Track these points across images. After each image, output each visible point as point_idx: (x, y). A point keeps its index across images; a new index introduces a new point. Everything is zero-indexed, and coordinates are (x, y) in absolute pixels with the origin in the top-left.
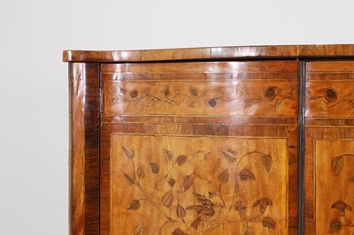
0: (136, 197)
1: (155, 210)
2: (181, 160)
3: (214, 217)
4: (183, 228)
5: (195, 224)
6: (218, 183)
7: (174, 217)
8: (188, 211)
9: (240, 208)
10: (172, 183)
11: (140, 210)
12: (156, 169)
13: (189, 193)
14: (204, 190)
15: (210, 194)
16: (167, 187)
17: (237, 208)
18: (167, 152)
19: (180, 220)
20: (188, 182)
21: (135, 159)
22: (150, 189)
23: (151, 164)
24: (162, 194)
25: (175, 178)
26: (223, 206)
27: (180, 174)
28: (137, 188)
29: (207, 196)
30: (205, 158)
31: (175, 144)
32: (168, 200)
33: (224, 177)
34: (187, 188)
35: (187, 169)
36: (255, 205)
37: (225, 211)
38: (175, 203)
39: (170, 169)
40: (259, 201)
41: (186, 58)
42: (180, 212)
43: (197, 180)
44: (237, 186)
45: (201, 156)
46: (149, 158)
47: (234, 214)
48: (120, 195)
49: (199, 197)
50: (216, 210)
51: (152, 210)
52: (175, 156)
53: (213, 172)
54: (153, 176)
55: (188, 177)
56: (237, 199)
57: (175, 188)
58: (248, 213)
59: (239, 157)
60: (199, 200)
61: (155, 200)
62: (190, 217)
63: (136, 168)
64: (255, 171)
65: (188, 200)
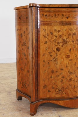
0: (46, 41)
1: (52, 43)
2: (59, 31)
3: (67, 44)
4: (59, 47)
6: (68, 36)
7: (57, 44)
8: (60, 43)
9: (73, 41)
10: (56, 37)
11: (47, 44)
12: (52, 34)
13: (61, 39)
14: (65, 38)
15: (66, 39)
16: (55, 38)
17: (72, 41)
18: (55, 29)
19: (58, 45)
20: (60, 36)
21: (46, 32)
22: (50, 39)
23: (51, 33)
24: (53, 40)
25: (57, 35)
26: (69, 41)
27: (59, 35)
28: (47, 39)
30: (65, 30)
31: (57, 28)
32: (55, 41)
33: (70, 35)
34: (60, 38)
35: (60, 33)
36: (76, 41)
37: (70, 42)
38: (57, 41)
39: (56, 34)
40: (77, 40)
41: (62, 7)
42: (58, 43)
43: (63, 36)
44: (72, 37)
46: (50, 31)
47: (72, 43)
48: (42, 40)
50: (67, 42)
51: (51, 44)
52: (57, 30)
53: (67, 34)
54: (51, 36)
55: (61, 35)
56: (72, 39)
57: (57, 38)
58: (75, 42)
59: (73, 30)
60: (63, 40)
61: (52, 41)
62: (61, 44)
63: (46, 34)
64: (76, 33)
65: (61, 40)
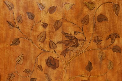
0: (16, 36)
1: (32, 45)
2: (52, 10)
3: (78, 48)
4: (54, 56)
5: (64, 53)
6: (81, 25)
7: (47, 49)
8: (58, 45)
9: (97, 41)
10: (45, 26)
11: (20, 45)
12: (32, 17)
13: (59, 33)
14: (71, 31)
15: (75, 32)
16: (41, 29)
17: (95, 41)
18: (41, 4)
19: (52, 51)
20: (57, 25)
21: (15, 10)
22: (27, 31)
23: (28, 13)
24: (37, 34)
25: (47, 22)
26: (85, 40)
27: (51, 20)
28: (17, 30)
29: (73, 33)
30: (72, 8)
32: (43, 38)
33: (85, 20)
34: (57, 29)
36: (107, 38)
38: (48, 39)
39: (44, 17)
40: (110, 36)
42: (52, 45)
43: (65, 23)
44: (95, 26)
45: (68, 7)
46: (26, 9)
47: (93, 45)
48: (4, 35)
49: (66, 35)
50: (80, 43)
51: (30, 45)
52: (47, 6)
54: (29, 21)
55: (58, 22)
57: (47, 29)
58: (103, 44)
59: (97, 6)
60: (66, 37)
61: (32, 38)
62: (60, 48)
63: (16, 16)
64: (108, 16)
65: (58, 37)
